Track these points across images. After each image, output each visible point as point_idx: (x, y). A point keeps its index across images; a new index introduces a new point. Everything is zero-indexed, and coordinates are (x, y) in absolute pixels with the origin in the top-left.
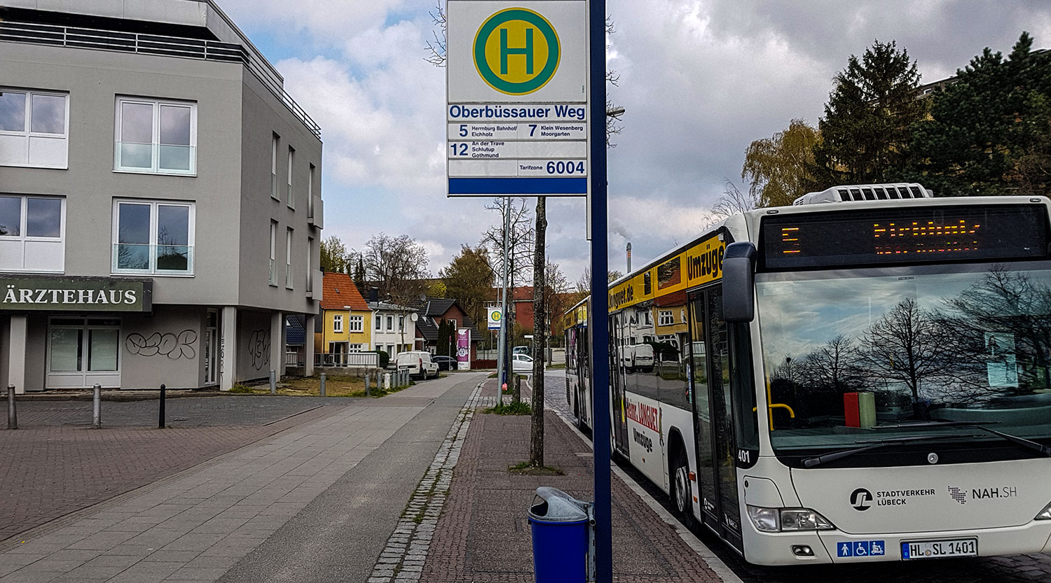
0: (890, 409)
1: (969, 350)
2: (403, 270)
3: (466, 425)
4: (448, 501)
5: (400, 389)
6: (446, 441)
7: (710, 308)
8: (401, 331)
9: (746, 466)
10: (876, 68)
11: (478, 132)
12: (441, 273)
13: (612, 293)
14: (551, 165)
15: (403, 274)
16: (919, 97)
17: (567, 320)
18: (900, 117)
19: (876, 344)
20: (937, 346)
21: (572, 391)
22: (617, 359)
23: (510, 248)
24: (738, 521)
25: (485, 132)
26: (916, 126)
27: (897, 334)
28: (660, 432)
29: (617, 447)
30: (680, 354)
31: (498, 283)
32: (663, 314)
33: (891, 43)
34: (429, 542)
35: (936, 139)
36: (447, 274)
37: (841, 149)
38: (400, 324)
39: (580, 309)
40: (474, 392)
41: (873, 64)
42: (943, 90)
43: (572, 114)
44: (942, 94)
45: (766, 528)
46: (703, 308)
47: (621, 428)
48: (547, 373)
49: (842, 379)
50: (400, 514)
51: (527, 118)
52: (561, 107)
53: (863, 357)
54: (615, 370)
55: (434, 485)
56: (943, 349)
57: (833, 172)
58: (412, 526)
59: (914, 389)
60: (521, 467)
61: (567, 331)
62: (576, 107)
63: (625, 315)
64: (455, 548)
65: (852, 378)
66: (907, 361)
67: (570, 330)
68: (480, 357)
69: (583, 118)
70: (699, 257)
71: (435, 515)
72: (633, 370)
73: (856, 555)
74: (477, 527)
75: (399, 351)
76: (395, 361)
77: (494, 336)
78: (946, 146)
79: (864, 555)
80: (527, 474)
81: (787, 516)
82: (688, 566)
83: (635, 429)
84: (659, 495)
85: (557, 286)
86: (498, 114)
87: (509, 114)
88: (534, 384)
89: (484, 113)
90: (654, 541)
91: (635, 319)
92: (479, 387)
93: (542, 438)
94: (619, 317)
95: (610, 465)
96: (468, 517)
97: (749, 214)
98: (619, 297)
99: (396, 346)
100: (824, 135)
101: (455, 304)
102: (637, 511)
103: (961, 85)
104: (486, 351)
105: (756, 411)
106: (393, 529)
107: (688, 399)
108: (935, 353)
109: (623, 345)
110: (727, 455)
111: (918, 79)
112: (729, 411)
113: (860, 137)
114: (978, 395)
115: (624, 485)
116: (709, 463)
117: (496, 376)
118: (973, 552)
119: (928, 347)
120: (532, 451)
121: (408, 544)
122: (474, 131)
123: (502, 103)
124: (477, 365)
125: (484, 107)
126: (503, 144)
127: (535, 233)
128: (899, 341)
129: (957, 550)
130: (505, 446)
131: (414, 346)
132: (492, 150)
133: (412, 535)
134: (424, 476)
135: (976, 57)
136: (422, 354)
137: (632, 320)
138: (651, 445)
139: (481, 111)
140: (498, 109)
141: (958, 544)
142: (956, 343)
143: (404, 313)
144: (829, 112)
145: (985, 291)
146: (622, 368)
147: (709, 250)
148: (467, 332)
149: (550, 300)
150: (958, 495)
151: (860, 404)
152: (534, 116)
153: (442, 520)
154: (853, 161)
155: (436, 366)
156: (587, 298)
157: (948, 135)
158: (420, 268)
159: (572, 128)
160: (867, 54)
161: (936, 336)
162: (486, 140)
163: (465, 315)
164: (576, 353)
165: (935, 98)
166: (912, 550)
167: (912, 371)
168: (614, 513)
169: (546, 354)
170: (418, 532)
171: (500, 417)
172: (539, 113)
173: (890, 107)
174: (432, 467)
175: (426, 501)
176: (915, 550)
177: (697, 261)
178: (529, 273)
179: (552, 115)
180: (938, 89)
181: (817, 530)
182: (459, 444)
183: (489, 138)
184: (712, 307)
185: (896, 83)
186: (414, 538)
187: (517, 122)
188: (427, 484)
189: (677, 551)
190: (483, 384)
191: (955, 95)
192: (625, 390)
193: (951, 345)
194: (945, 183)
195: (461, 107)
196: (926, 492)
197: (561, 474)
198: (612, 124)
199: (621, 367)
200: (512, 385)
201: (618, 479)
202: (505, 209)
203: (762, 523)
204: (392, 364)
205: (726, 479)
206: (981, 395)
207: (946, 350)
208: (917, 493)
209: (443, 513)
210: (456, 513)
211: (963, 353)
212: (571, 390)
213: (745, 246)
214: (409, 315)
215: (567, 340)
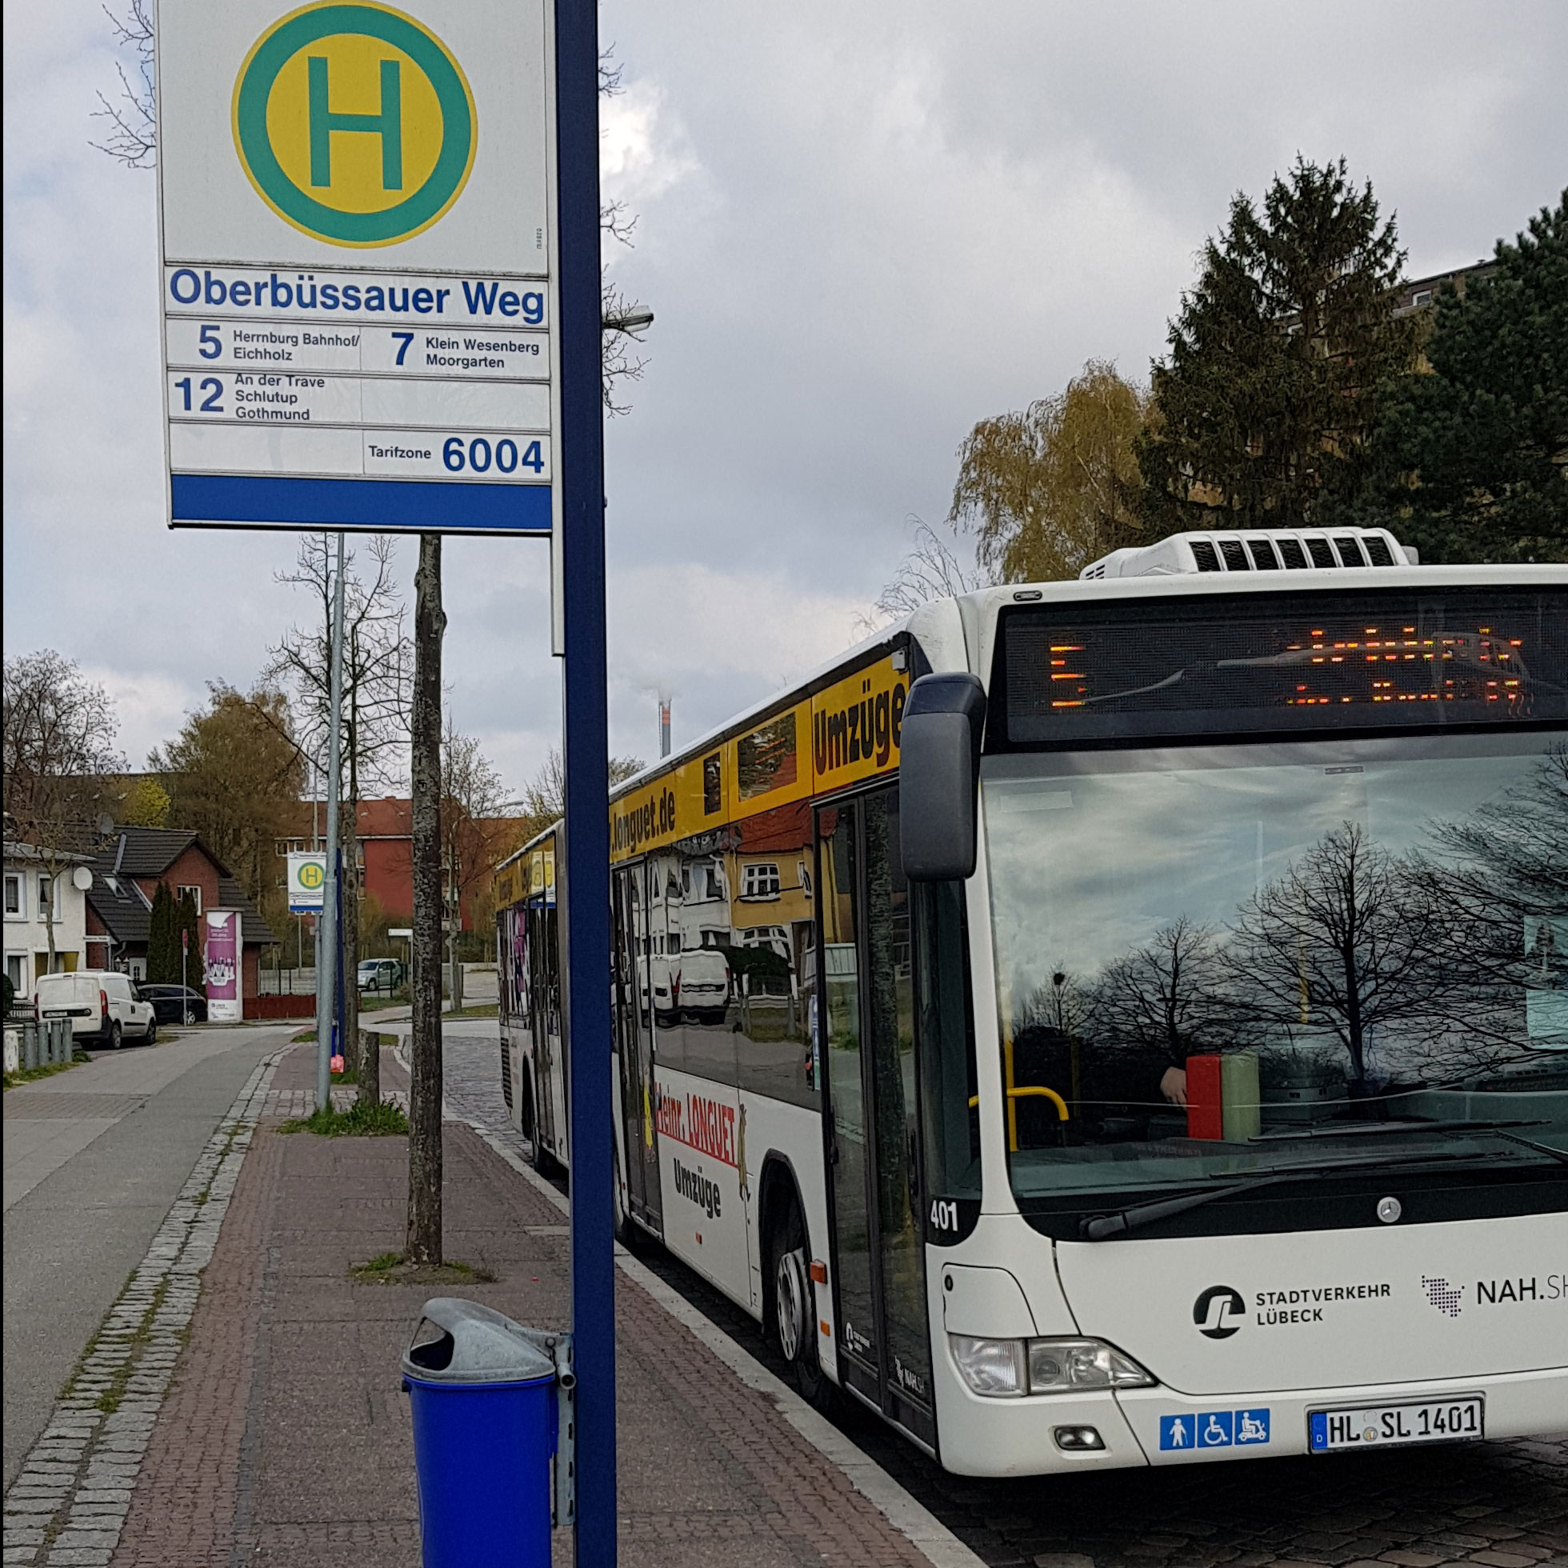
0: (1292, 1095)
1: (1490, 954)
2: (45, 748)
3: (233, 1164)
4: (187, 1355)
5: (45, 1072)
6: (180, 1203)
7: (868, 849)
8: (44, 917)
9: (950, 1238)
10: (1297, 231)
11: (250, 346)
12: (155, 760)
13: (619, 810)
14: (454, 446)
15: (44, 758)
16: (1398, 313)
17: (503, 886)
18: (1352, 362)
19: (1268, 938)
20: (1415, 945)
21: (517, 1071)
22: (633, 991)
23: (347, 692)
24: (927, 1377)
25: (271, 347)
26: (1391, 387)
27: (1318, 915)
28: (741, 1166)
29: (631, 1209)
30: (793, 977)
31: (315, 787)
32: (751, 873)
33: (1336, 164)
34: (139, 1457)
35: (1437, 424)
36: (174, 760)
37: (1204, 445)
38: (43, 899)
39: (536, 857)
40: (255, 1077)
41: (1289, 219)
42: (1461, 295)
43: (509, 308)
44: (1458, 305)
45: (990, 1388)
46: (852, 851)
47: (642, 1163)
48: (448, 1028)
49: (1184, 1026)
50: (58, 1391)
51: (388, 314)
52: (480, 287)
53: (1236, 973)
54: (629, 1017)
55: (149, 1316)
56: (1429, 951)
57: (1184, 503)
58: (92, 1417)
59: (1356, 1047)
60: (383, 1265)
61: (501, 915)
62: (521, 289)
63: (655, 869)
64: (208, 1468)
65: (1211, 1023)
66: (1341, 983)
67: (510, 914)
68: (269, 985)
69: (540, 319)
70: (843, 712)
71: (155, 1389)
72: (673, 1018)
73: (1203, 1444)
74: (267, 1416)
75: (41, 969)
76: (32, 999)
77: (305, 931)
78: (1461, 440)
79: (1223, 1443)
80: (398, 1281)
81: (1044, 1357)
82: (803, 1488)
83: (676, 1162)
84: (736, 1323)
85: (474, 797)
86: (307, 299)
87: (336, 300)
88: (416, 1056)
89: (266, 293)
90: (722, 1432)
91: (679, 880)
92: (267, 1065)
93: (439, 1189)
94: (638, 873)
95: (613, 1255)
96: (243, 1392)
97: (970, 600)
98: (640, 822)
99: (32, 959)
100: (1163, 405)
101: (196, 844)
102: (679, 1361)
103: (1503, 284)
104: (285, 973)
105: (976, 1108)
106: (40, 1427)
107: (810, 1078)
108: (1409, 961)
109: (648, 953)
110: (903, 1220)
111: (1399, 263)
112: (910, 1109)
113: (1250, 417)
114: (1502, 1061)
115: (649, 1301)
116: (862, 1241)
117: (313, 1036)
118: (1473, 1428)
119: (1392, 947)
120: (411, 1223)
121: (83, 1464)
122: (239, 343)
123: (315, 268)
124: (258, 1008)
125: (265, 277)
126: (321, 383)
127: (413, 650)
128: (1324, 933)
129: (1436, 1426)
130: (339, 1213)
131: (82, 958)
132: (292, 400)
133: (92, 1442)
134: (122, 1294)
135: (1545, 212)
136: (108, 979)
137: (672, 884)
138: (718, 1201)
139: (259, 287)
140: (306, 285)
141: (1439, 1410)
142: (1459, 937)
143: (52, 867)
144: (1177, 340)
145: (1534, 804)
146: (646, 1014)
147: (866, 697)
148: (231, 920)
149: (457, 835)
150: (1442, 1296)
151: (1225, 1082)
152: (405, 308)
153: (172, 1403)
154: (1231, 477)
155: (147, 1011)
156: (554, 827)
157: (1466, 413)
158: (95, 744)
159: (511, 347)
160: (1275, 191)
161: (1412, 920)
162: (273, 371)
163: (224, 874)
164: (527, 976)
165: (1441, 314)
166: (1333, 1429)
167: (1351, 1006)
168: (624, 1370)
169: (448, 979)
170: (108, 1433)
171: (326, 1141)
172: (420, 300)
173: (1328, 335)
174: (143, 1271)
175: (127, 1355)
176: (1341, 1429)
177: (836, 725)
178: (398, 761)
179: (456, 306)
180: (1449, 290)
181: (1114, 1389)
182: (213, 1212)
183: (284, 364)
184: (873, 847)
185: (1344, 272)
186: (99, 1447)
187: (360, 324)
188: (131, 1313)
189: (778, 1452)
190: (278, 1058)
191: (1488, 309)
192: (652, 1063)
193: (1448, 942)
194: (1452, 536)
195: (200, 273)
196: (1370, 1291)
197: (488, 1279)
198: (618, 349)
199: (643, 1011)
200: (356, 1062)
201: (634, 1288)
202: (332, 583)
203: (984, 1376)
204: (23, 1007)
205: (898, 1277)
206: (1509, 1060)
207: (1435, 955)
208: (1350, 1293)
209: (176, 1384)
210: (210, 1384)
211: (1475, 962)
212: (513, 1070)
213: (956, 682)
214: (65, 874)
215: (504, 941)
